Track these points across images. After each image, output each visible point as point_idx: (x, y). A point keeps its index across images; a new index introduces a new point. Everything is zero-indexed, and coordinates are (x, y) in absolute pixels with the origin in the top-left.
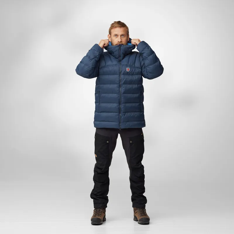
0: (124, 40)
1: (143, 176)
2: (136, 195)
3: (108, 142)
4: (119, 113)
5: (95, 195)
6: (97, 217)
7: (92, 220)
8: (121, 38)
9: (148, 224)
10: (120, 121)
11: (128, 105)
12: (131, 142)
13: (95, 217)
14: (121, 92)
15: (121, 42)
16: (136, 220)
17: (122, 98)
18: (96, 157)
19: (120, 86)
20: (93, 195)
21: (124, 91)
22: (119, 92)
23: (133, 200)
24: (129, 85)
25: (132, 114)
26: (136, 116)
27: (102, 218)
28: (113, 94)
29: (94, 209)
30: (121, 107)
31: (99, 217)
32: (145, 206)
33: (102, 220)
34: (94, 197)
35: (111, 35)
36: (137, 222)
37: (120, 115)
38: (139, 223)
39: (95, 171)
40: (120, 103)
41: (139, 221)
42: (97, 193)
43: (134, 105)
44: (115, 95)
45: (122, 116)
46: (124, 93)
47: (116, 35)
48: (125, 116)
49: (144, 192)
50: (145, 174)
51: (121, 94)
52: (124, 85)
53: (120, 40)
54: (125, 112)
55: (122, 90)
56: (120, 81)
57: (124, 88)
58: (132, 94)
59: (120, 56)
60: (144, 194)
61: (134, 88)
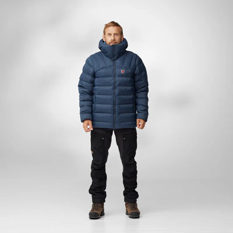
0: (117, 38)
1: (136, 172)
2: (128, 190)
3: (103, 139)
4: (114, 114)
5: (93, 190)
6: (95, 211)
7: (90, 214)
8: (114, 36)
9: (138, 217)
10: (115, 122)
11: (122, 106)
12: (124, 139)
13: (93, 212)
14: (116, 94)
15: (114, 40)
16: (127, 214)
17: (117, 99)
18: (92, 154)
19: (114, 88)
20: (91, 191)
21: (118, 93)
22: (114, 94)
23: (125, 194)
24: (123, 87)
25: (126, 115)
26: (130, 116)
27: (99, 212)
28: (108, 96)
29: (93, 203)
30: (115, 109)
31: (97, 212)
32: (136, 200)
33: (100, 215)
34: (93, 192)
35: (105, 35)
36: (128, 216)
37: (115, 115)
38: (129, 217)
39: (92, 167)
40: (114, 105)
41: (130, 215)
42: (95, 188)
43: (128, 106)
44: (110, 97)
45: (116, 116)
46: (118, 95)
47: (110, 34)
48: (119, 117)
49: (136, 187)
50: (137, 169)
51: (116, 95)
52: (119, 87)
53: (113, 39)
54: (120, 113)
55: (117, 91)
56: (115, 83)
57: (118, 90)
58: (126, 96)
59: (114, 56)
60: (136, 190)
61: (128, 89)
